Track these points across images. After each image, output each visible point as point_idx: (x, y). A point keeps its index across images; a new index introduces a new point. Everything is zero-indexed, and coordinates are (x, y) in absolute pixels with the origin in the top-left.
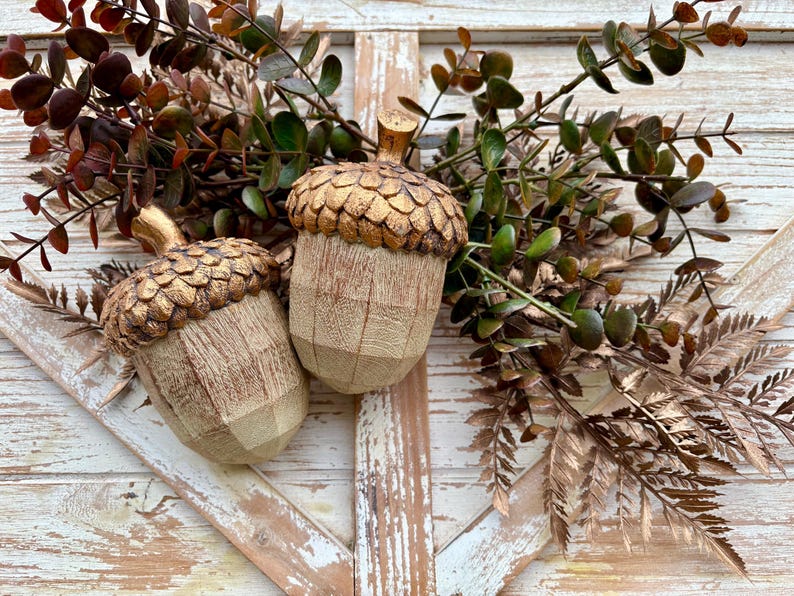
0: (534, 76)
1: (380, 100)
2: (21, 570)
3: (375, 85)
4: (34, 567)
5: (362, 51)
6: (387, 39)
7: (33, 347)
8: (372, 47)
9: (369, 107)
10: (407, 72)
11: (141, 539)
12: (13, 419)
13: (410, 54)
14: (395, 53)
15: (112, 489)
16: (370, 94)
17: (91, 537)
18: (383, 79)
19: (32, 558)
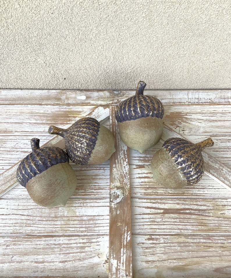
0: (66, 261)
1: (123, 245)
2: (206, 116)
3: (125, 252)
4: (203, 116)
5: (130, 268)
6: (120, 275)
7: (218, 163)
8: (126, 270)
9: (127, 242)
10: (113, 258)
11: (179, 122)
12: (219, 148)
13: (112, 267)
14: (117, 267)
15: (188, 132)
16: (126, 248)
17: (191, 122)
18: (122, 255)
19: (205, 118)
